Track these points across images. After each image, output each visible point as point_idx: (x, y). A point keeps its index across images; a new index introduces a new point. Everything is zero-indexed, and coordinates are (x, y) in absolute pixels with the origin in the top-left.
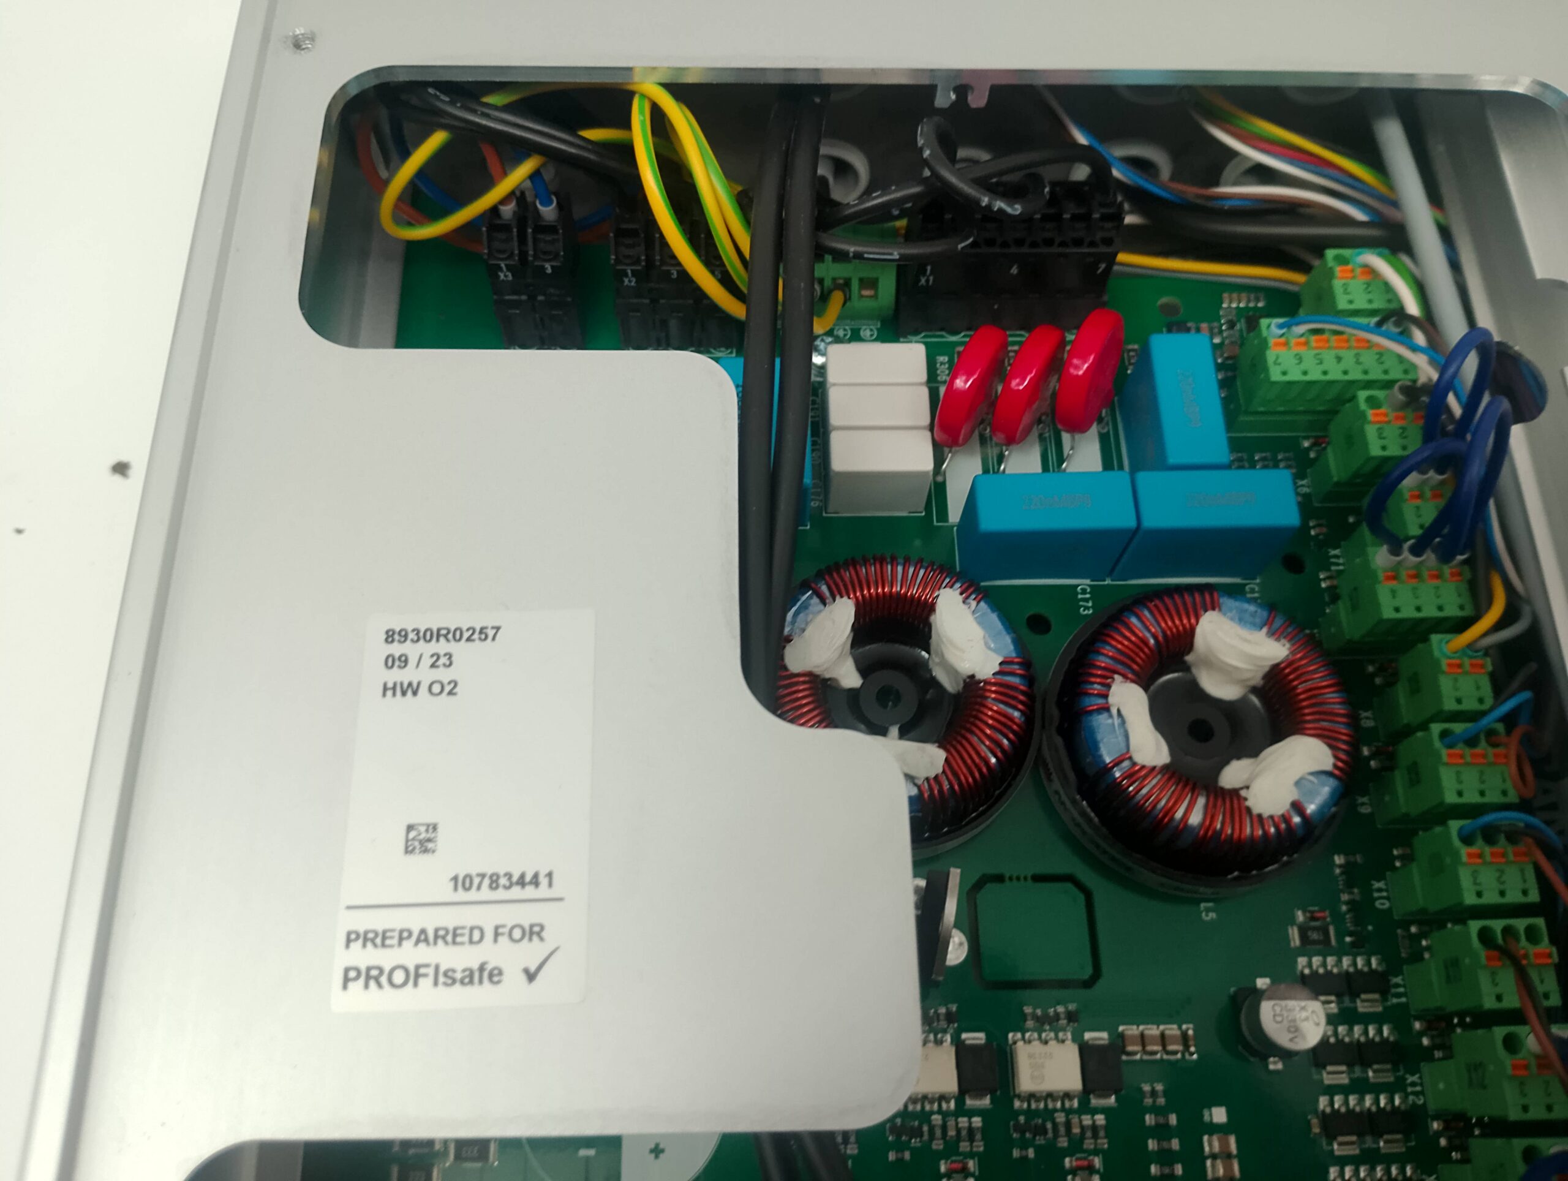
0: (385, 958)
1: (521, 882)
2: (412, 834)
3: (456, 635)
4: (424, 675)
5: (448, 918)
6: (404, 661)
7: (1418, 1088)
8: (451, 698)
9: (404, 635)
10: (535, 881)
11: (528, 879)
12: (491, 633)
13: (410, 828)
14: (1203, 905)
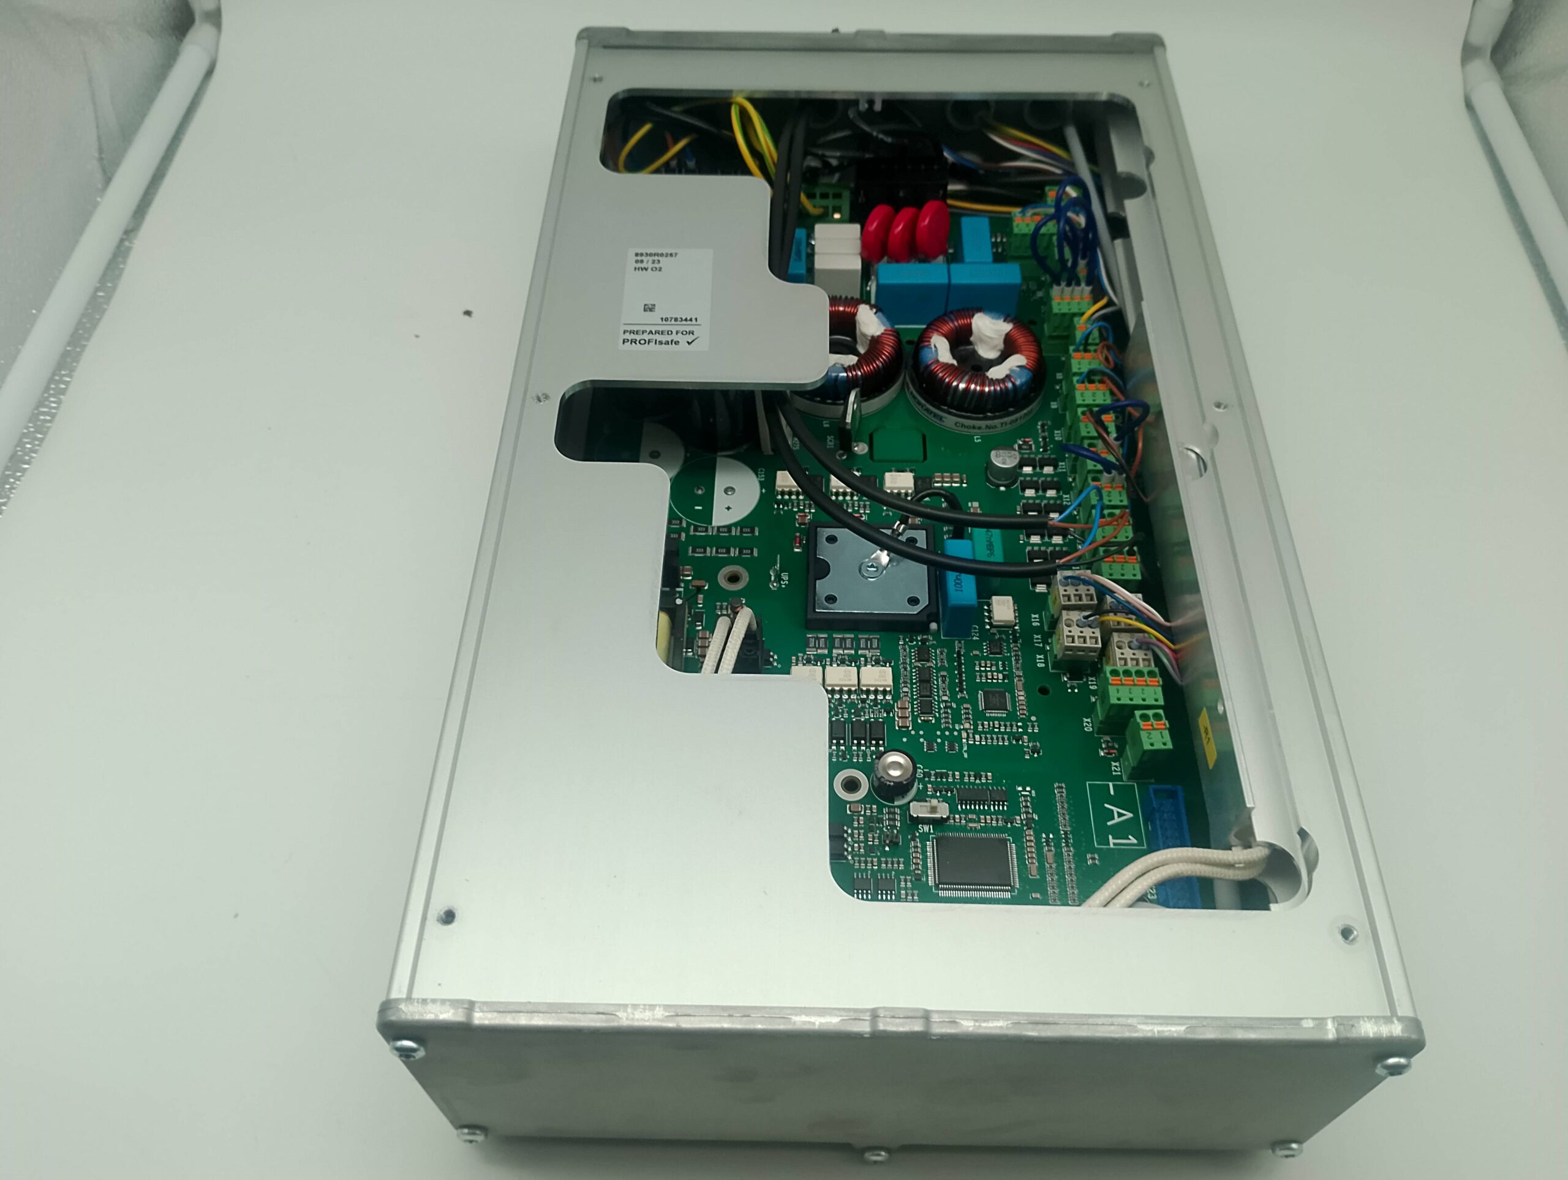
0: (638, 337)
1: (686, 320)
2: (646, 307)
3: (662, 255)
4: (650, 265)
5: (660, 328)
6: (642, 261)
7: (1068, 500)
8: (660, 272)
9: (642, 255)
10: (691, 320)
11: (688, 319)
12: (674, 255)
13: (645, 305)
14: (975, 437)
